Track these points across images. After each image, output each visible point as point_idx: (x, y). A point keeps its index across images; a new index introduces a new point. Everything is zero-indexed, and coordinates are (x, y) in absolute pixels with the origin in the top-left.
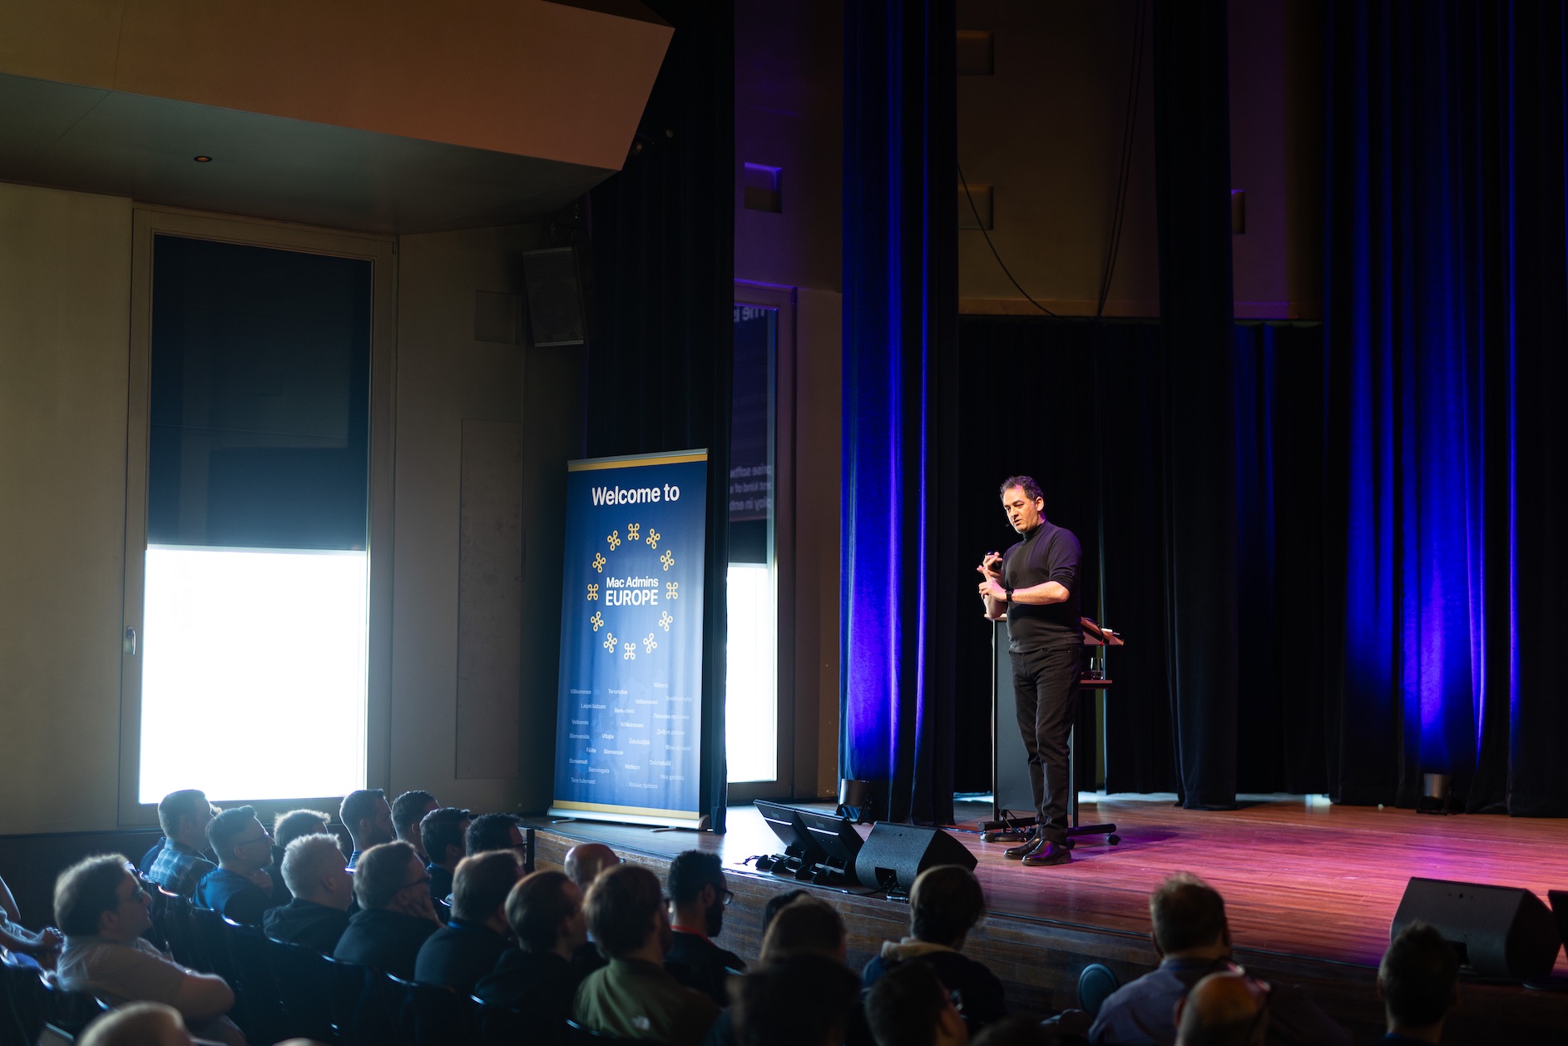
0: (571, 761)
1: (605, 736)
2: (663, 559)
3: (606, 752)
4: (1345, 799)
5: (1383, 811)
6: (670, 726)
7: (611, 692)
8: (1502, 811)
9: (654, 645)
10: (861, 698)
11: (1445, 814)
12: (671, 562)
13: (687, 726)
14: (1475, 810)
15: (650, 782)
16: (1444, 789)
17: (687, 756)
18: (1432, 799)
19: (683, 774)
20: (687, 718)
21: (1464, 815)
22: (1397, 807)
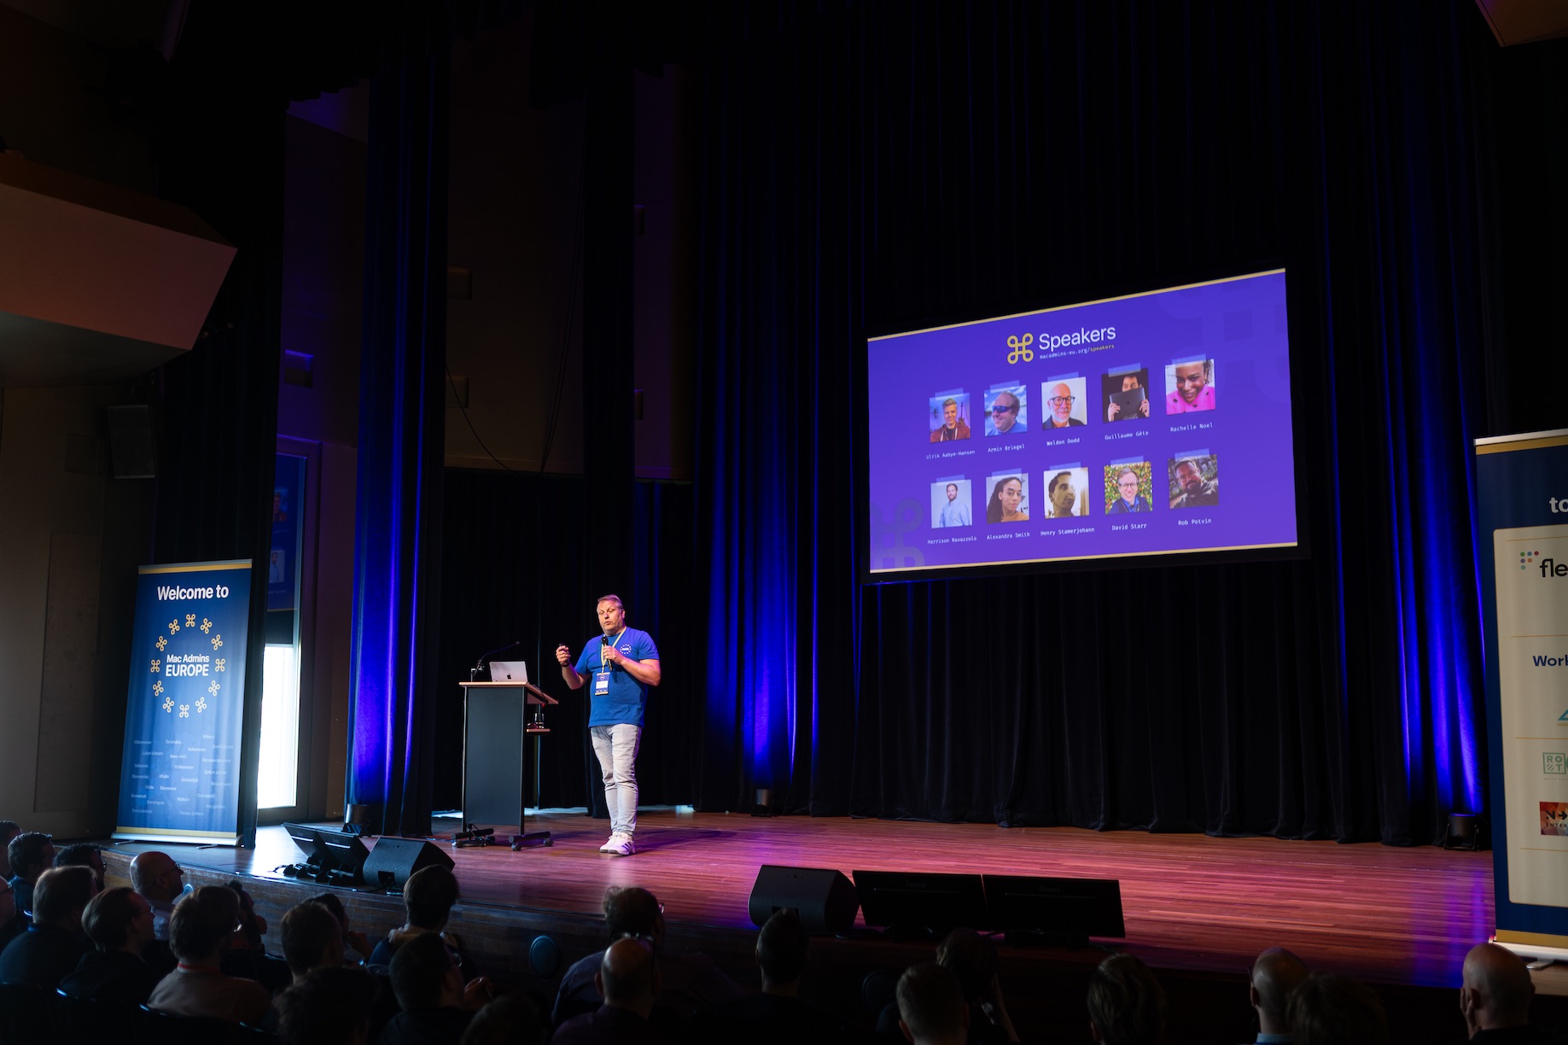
0: (133, 796)
1: (161, 776)
2: (213, 641)
3: (162, 788)
4: (704, 807)
5: (729, 816)
6: (215, 767)
7: (167, 742)
8: (806, 813)
9: (204, 706)
10: (364, 744)
11: (770, 817)
12: (220, 644)
13: (229, 767)
14: (789, 813)
15: (197, 810)
16: (769, 799)
17: (228, 790)
18: (761, 806)
19: (224, 804)
20: (229, 761)
21: (782, 817)
22: (739, 812)
